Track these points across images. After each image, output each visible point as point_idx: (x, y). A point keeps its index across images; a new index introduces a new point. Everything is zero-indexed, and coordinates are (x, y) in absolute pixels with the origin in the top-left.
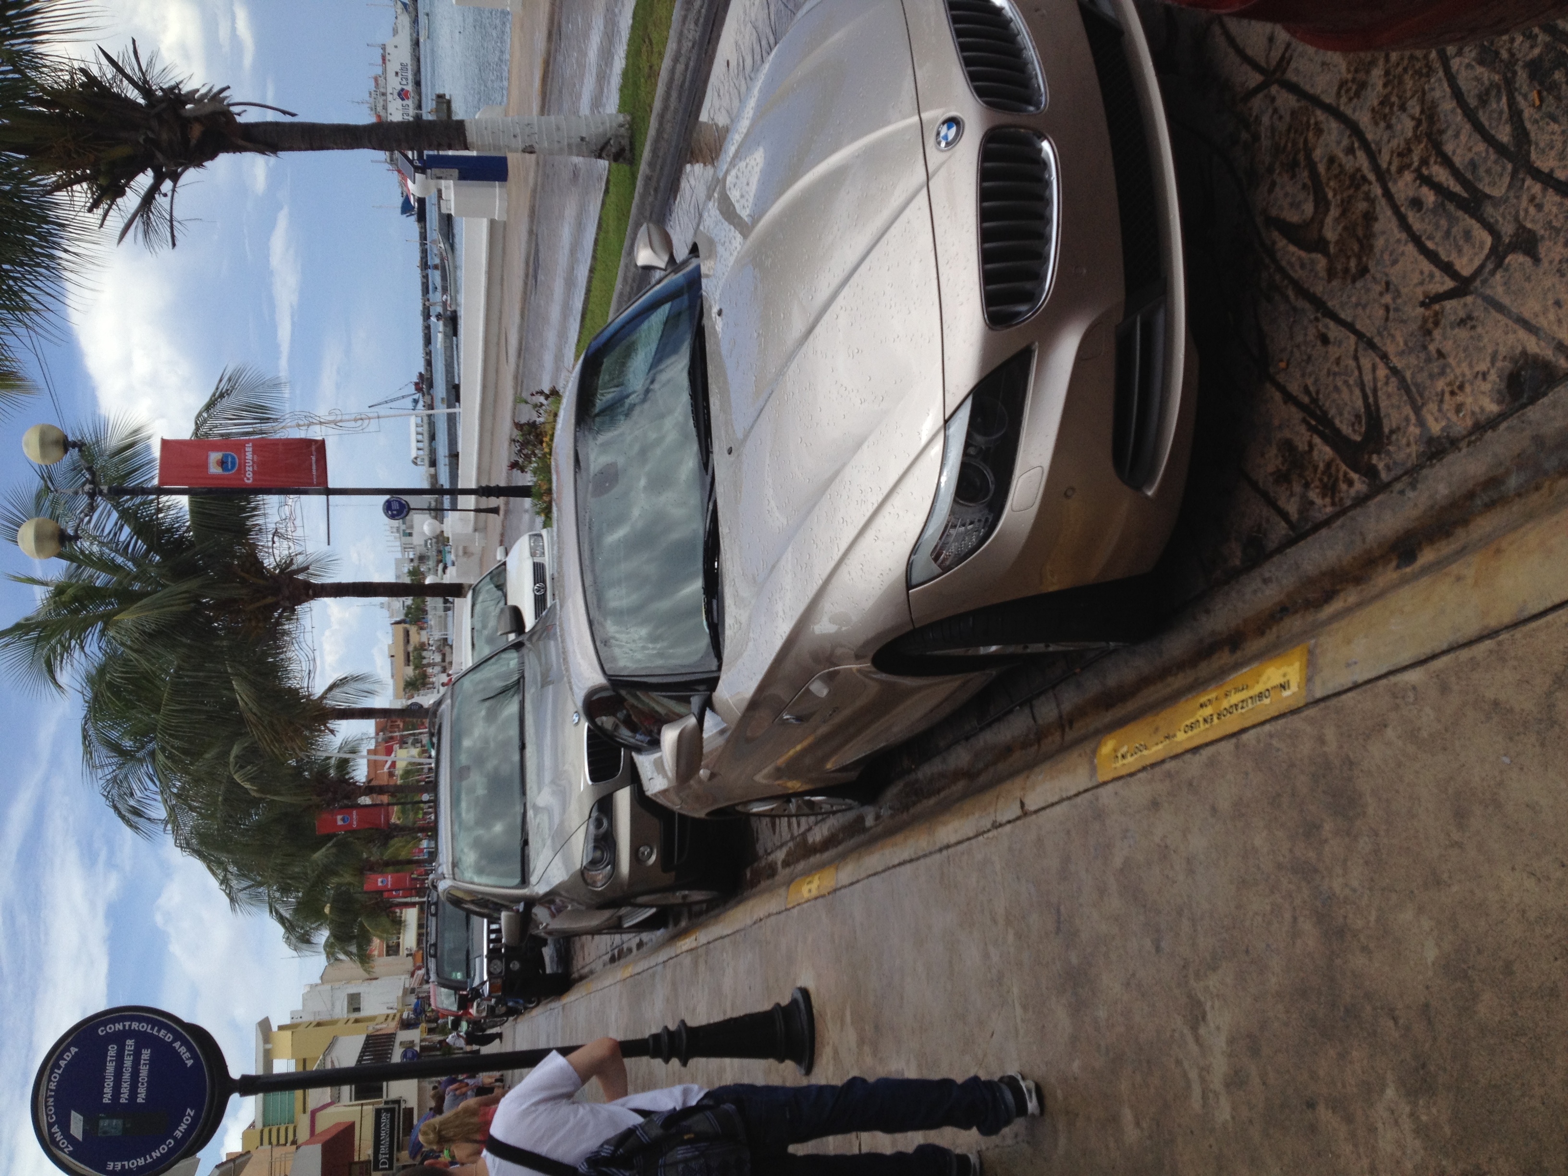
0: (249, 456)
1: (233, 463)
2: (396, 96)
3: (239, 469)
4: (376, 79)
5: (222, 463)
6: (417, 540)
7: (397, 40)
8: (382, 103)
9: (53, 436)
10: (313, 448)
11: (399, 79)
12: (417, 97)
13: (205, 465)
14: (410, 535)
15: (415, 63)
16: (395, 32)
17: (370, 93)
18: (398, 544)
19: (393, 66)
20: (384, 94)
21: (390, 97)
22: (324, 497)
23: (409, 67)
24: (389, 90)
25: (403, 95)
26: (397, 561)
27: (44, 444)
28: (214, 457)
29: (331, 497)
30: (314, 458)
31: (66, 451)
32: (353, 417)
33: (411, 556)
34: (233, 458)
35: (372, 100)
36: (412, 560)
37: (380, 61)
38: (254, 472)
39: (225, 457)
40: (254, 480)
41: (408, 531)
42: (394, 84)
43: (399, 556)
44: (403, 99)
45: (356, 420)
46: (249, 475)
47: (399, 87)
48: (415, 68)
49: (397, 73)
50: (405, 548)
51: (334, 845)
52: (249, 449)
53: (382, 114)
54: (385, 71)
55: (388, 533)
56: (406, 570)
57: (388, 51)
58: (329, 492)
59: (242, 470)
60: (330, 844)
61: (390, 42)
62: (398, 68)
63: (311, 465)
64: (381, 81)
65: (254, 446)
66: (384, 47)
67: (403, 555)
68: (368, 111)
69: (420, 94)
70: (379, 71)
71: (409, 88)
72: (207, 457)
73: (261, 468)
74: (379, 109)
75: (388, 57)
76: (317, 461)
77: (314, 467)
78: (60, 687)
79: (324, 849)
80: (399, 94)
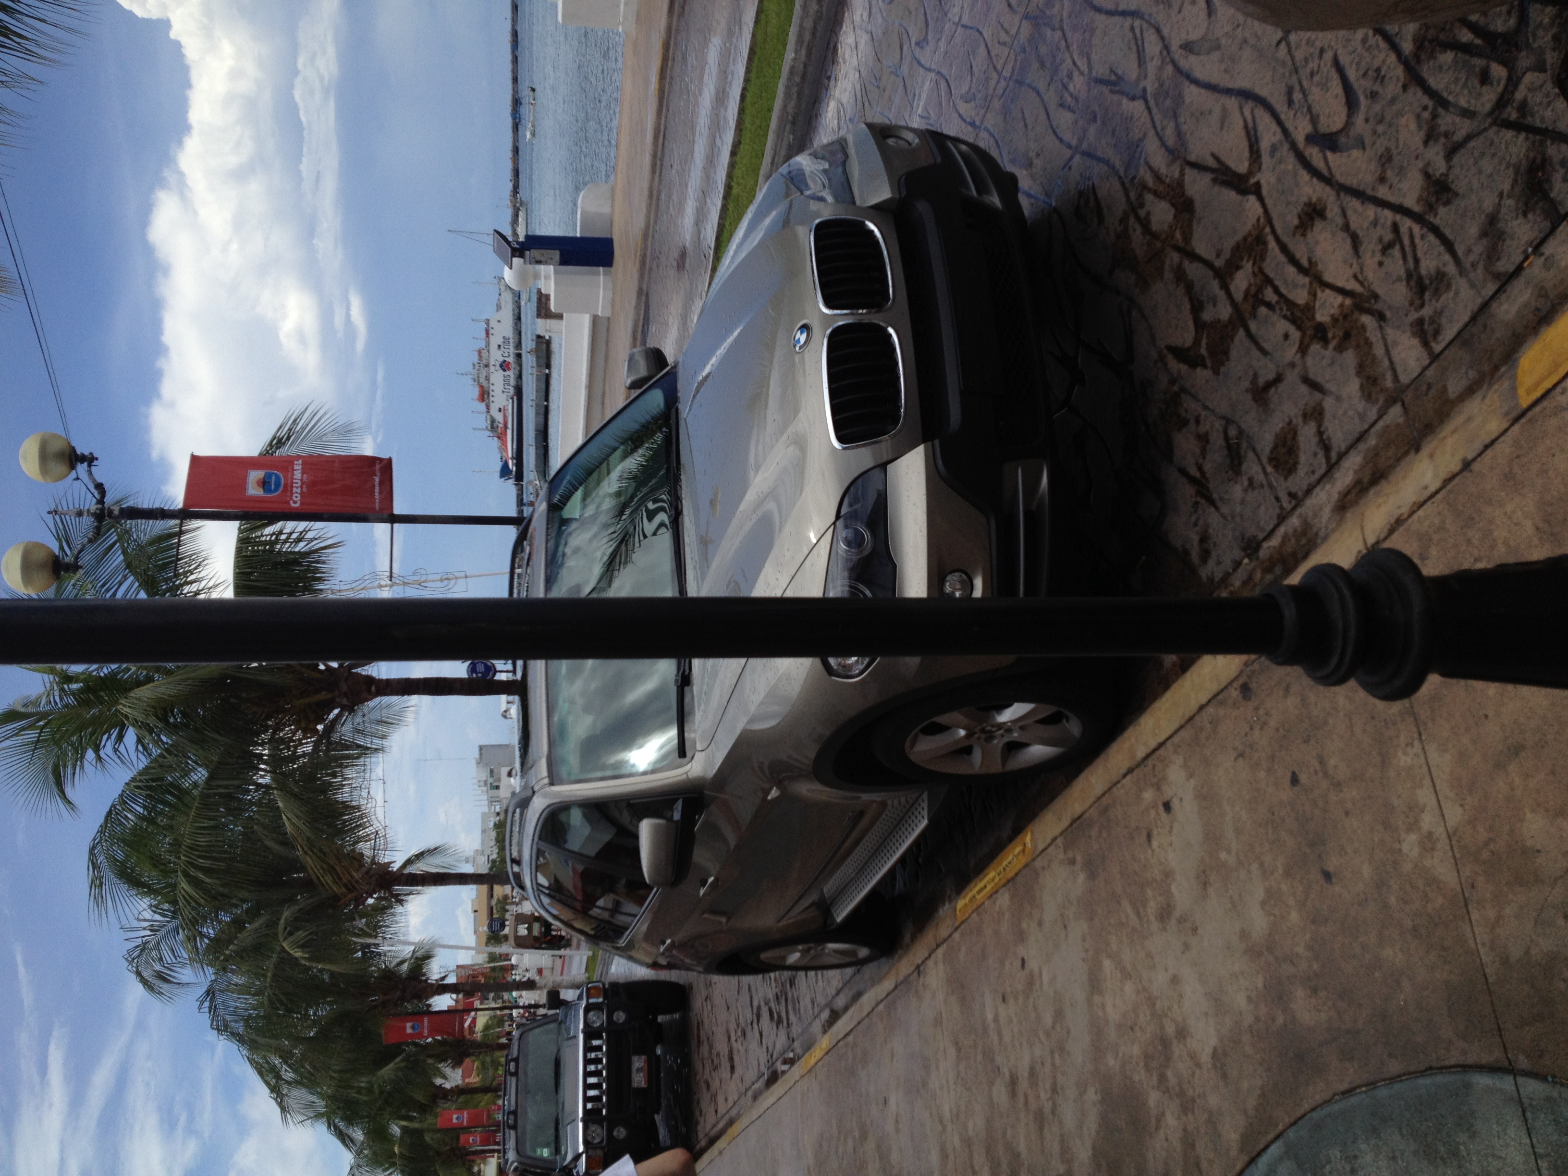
0: (298, 475)
1: (277, 485)
2: (498, 367)
3: (285, 489)
4: (480, 352)
5: (264, 483)
6: (504, 793)
7: (498, 316)
8: (485, 374)
9: (56, 446)
10: (377, 467)
11: (501, 352)
12: (518, 368)
13: (243, 486)
14: (497, 787)
15: (517, 336)
16: (499, 307)
17: (474, 365)
18: (486, 797)
19: (496, 340)
20: (487, 366)
21: (492, 369)
22: (389, 525)
23: (511, 341)
24: (492, 362)
25: (504, 366)
26: (484, 816)
27: (44, 456)
28: (255, 475)
29: (396, 525)
30: (377, 479)
31: (73, 467)
32: (438, 577)
33: (498, 810)
34: (278, 477)
35: (475, 371)
36: (498, 814)
37: (484, 335)
38: (302, 494)
39: (268, 476)
40: (302, 504)
41: (495, 784)
42: (496, 356)
43: (486, 809)
44: (504, 370)
45: (441, 580)
46: (297, 497)
47: (501, 359)
48: (517, 340)
49: (499, 346)
50: (492, 801)
51: (403, 1060)
52: (298, 466)
53: (485, 384)
54: (488, 344)
55: (476, 787)
56: (492, 824)
57: (491, 326)
58: (394, 519)
59: (288, 488)
60: (398, 1060)
61: (494, 318)
62: (500, 341)
63: (374, 486)
64: (484, 354)
65: (303, 464)
66: (487, 322)
67: (489, 808)
68: (471, 382)
69: (520, 365)
70: (482, 344)
71: (511, 360)
72: (245, 477)
73: (312, 488)
74: (482, 380)
75: (491, 331)
76: (381, 483)
77: (377, 489)
78: (69, 802)
79: (392, 1064)
80: (501, 366)
